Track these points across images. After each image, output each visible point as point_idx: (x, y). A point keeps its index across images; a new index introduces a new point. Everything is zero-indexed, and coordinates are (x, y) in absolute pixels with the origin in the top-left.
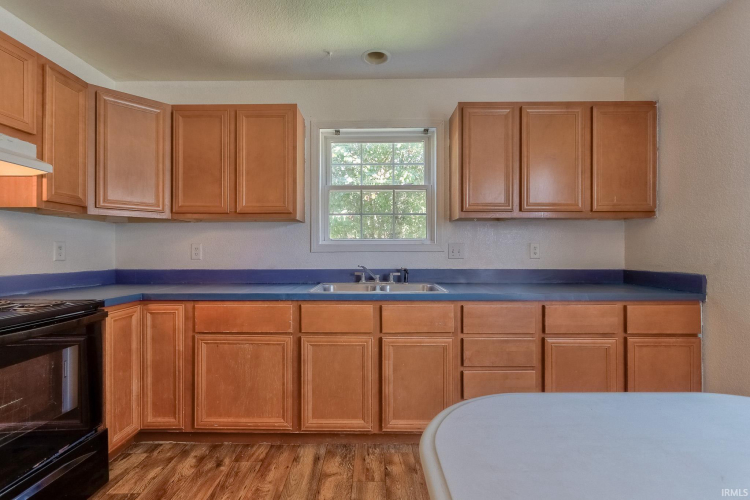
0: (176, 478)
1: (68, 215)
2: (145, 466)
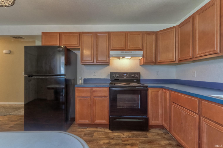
0: (158, 142)
1: (151, 65)
2: (159, 135)
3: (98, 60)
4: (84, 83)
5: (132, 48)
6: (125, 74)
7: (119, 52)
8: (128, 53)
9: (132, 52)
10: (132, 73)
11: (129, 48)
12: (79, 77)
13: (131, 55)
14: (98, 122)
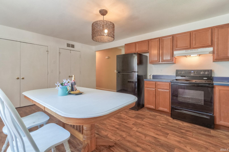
3: (163, 60)
4: (153, 78)
5: (198, 46)
6: (193, 72)
7: (183, 52)
8: (194, 51)
9: (199, 49)
10: (201, 71)
11: (194, 47)
12: (149, 74)
13: (198, 52)
14: (161, 108)
